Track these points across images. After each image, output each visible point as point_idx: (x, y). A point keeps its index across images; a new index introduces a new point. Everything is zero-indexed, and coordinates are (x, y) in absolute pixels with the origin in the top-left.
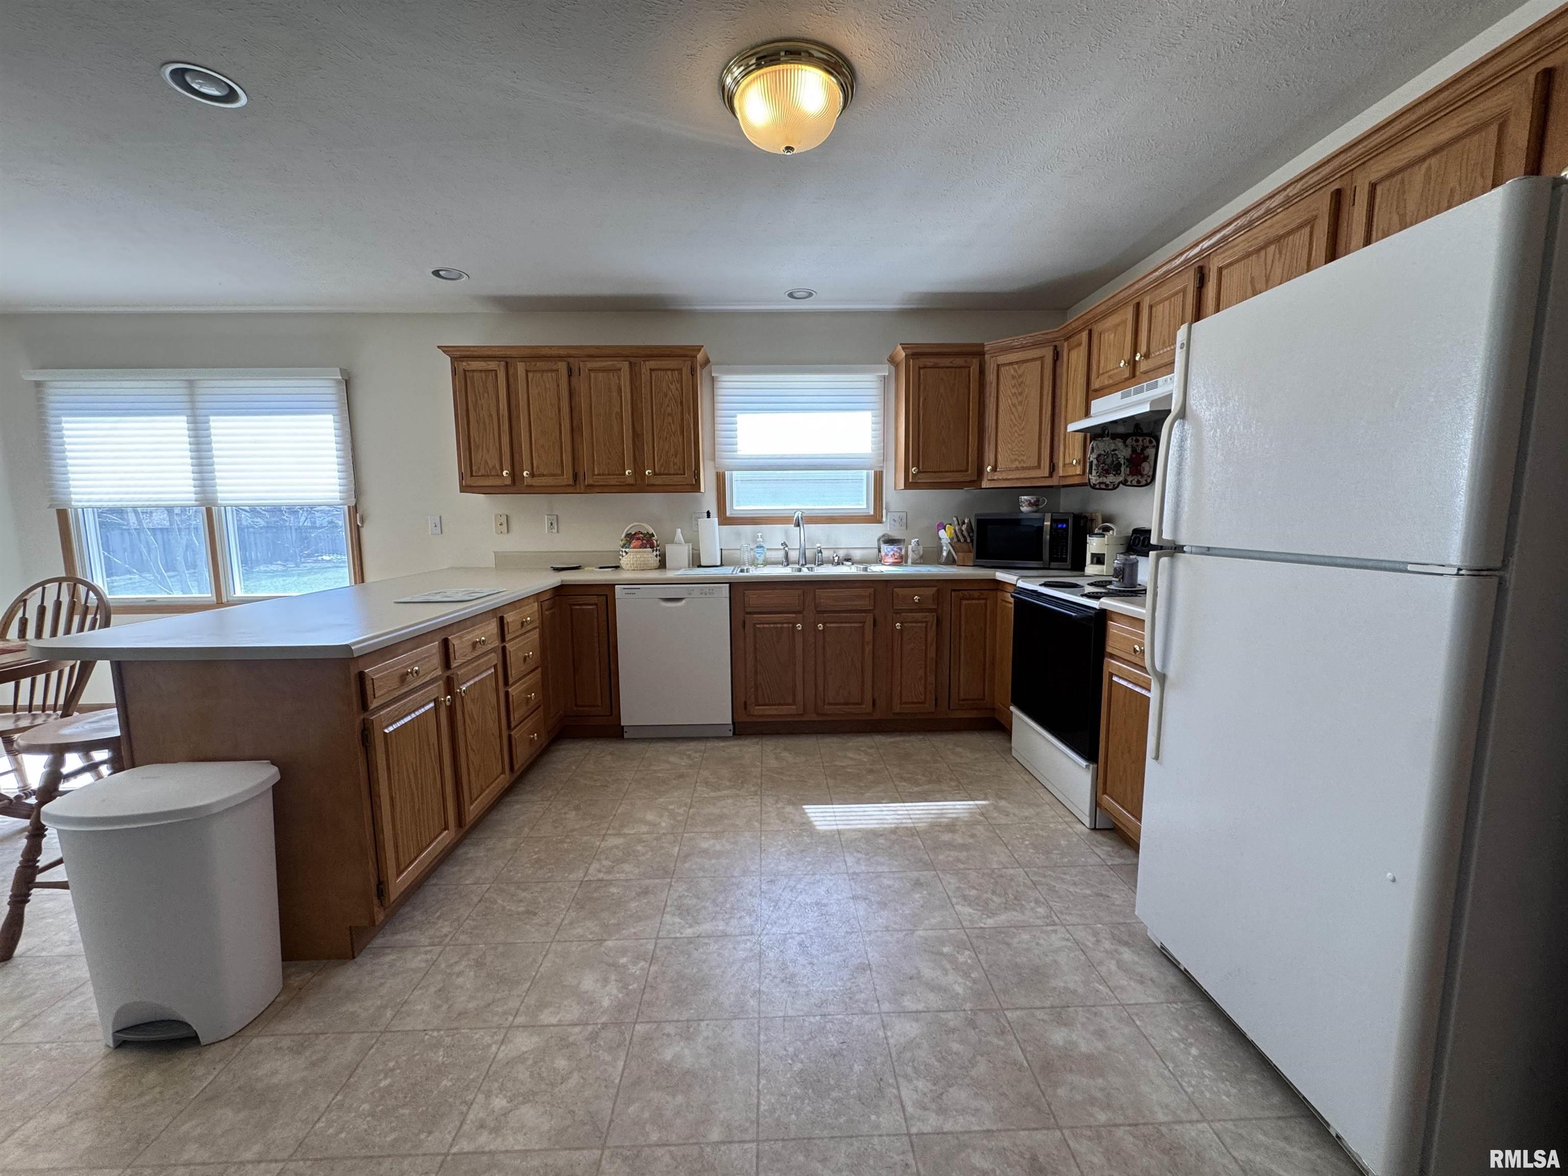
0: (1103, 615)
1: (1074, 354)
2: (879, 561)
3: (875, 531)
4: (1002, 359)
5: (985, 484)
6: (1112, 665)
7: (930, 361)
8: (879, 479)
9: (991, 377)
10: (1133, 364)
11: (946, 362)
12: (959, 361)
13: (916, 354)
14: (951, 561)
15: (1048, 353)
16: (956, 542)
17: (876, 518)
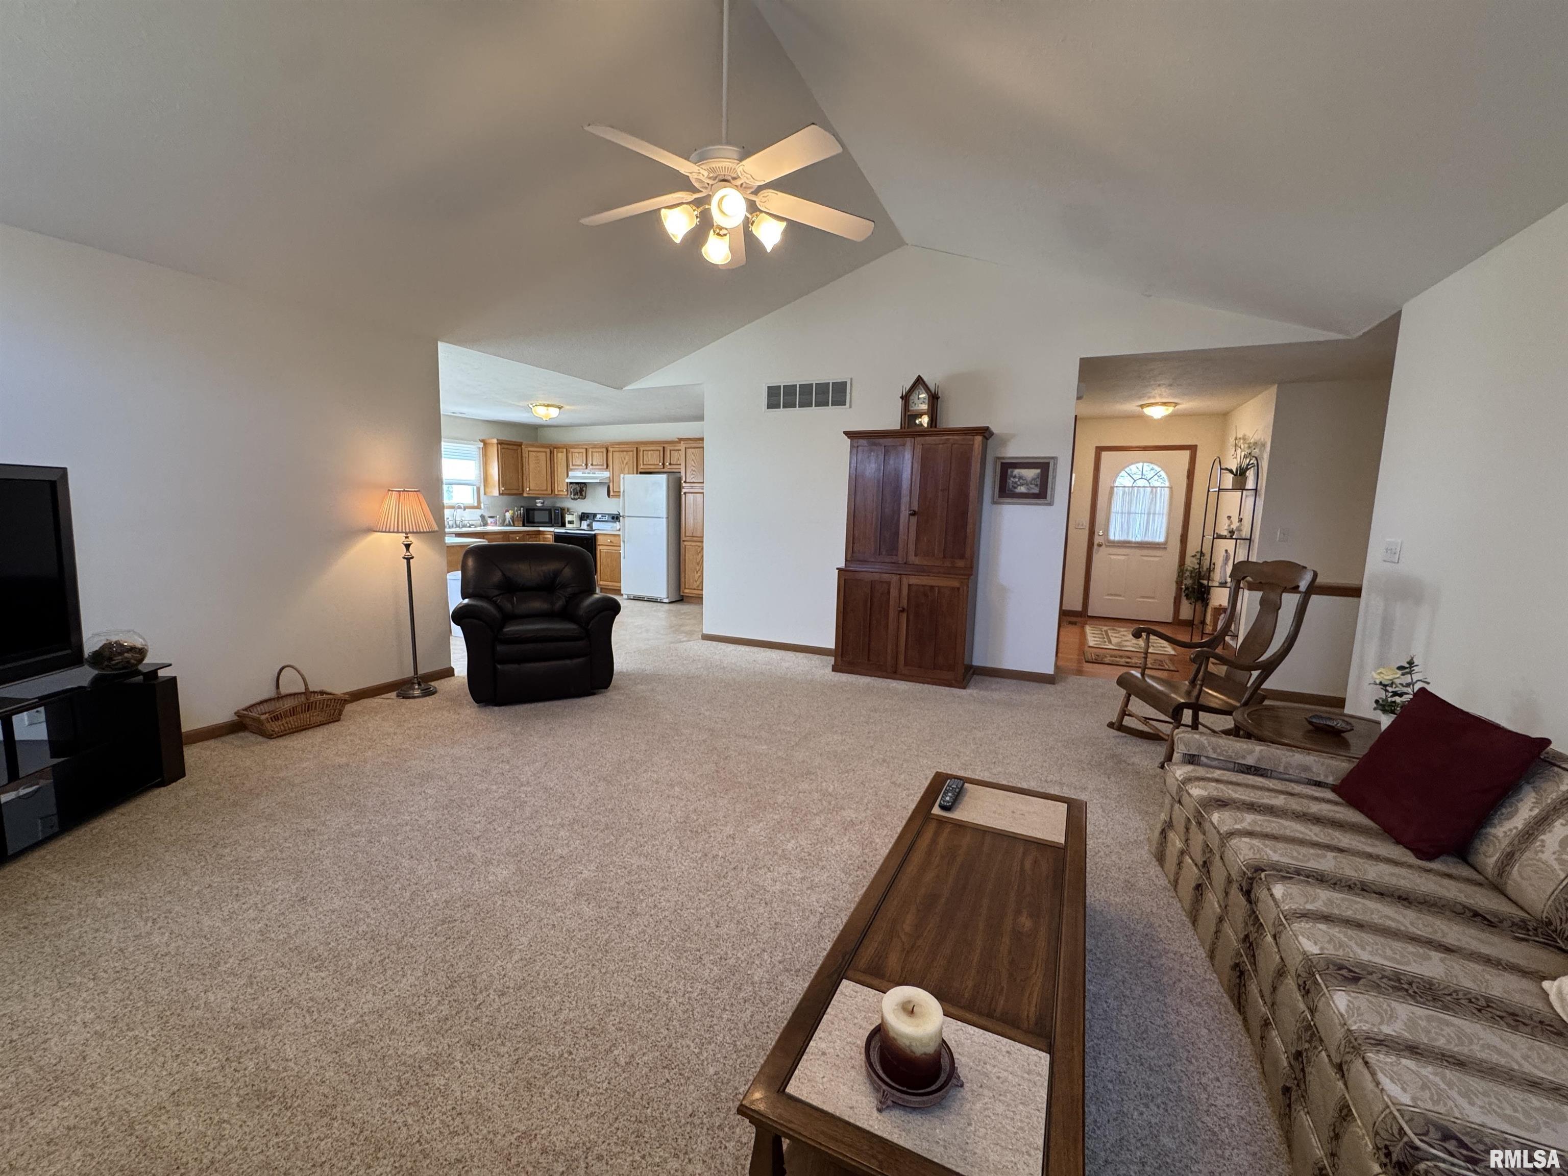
0: (595, 535)
1: (560, 455)
2: (485, 524)
3: (479, 512)
4: (530, 449)
5: (525, 495)
6: (599, 548)
7: (506, 446)
8: (478, 489)
9: (525, 455)
10: (586, 465)
11: (511, 447)
12: (515, 447)
13: (500, 443)
14: (509, 525)
15: (548, 450)
16: (512, 518)
17: (478, 507)
